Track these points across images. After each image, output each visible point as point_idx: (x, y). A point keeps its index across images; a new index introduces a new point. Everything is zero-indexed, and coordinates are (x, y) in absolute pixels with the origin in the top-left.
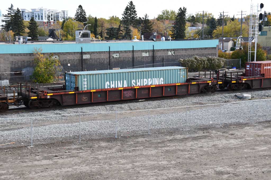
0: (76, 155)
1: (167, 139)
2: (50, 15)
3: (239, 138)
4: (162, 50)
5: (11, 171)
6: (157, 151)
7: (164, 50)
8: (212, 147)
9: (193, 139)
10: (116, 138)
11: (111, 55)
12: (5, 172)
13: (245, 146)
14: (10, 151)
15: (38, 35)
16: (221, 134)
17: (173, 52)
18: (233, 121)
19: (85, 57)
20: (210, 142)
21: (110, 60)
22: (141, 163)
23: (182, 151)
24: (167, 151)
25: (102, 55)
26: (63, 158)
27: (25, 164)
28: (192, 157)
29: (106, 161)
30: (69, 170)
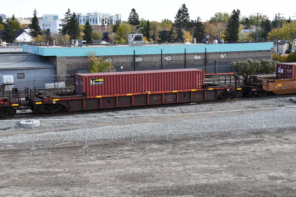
0: (128, 156)
1: (219, 143)
2: (104, 19)
3: (293, 143)
4: (214, 52)
6: (208, 154)
7: (217, 53)
8: (265, 152)
9: (245, 143)
10: (167, 141)
11: (163, 58)
12: (62, 170)
14: (66, 150)
15: (93, 39)
17: (225, 55)
18: (288, 125)
19: (138, 60)
20: (263, 146)
21: (162, 63)
22: (192, 166)
23: (234, 155)
24: (219, 155)
25: (154, 58)
26: (116, 159)
27: (80, 164)
28: (244, 161)
29: (158, 163)
30: (121, 171)
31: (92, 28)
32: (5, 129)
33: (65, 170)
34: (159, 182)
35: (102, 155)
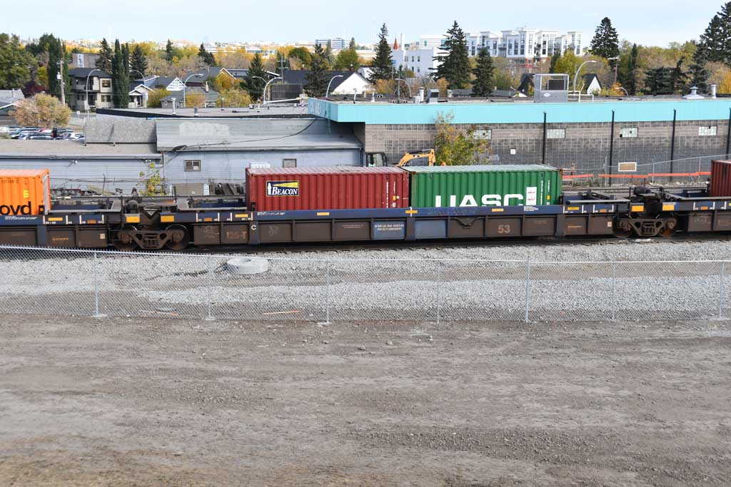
0: (405, 352)
1: (651, 337)
5: (247, 369)
6: (603, 361)
11: (616, 130)
12: (234, 369)
14: (277, 328)
19: (551, 134)
21: (612, 142)
23: (669, 368)
24: (629, 365)
25: (594, 130)
26: (374, 355)
27: (285, 359)
28: (683, 386)
29: (463, 372)
30: (365, 382)
31: (493, 65)
32: (195, 274)
33: (241, 370)
34: (432, 416)
35: (347, 345)
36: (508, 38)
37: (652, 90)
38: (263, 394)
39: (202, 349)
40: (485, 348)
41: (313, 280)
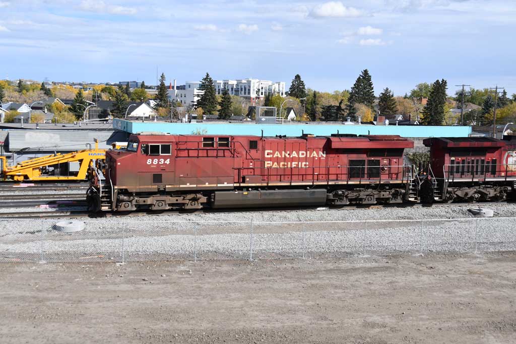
0: (174, 281)
1: (325, 268)
2: (260, 89)
3: (437, 275)
5: (67, 295)
6: (298, 284)
8: (387, 285)
9: (365, 271)
12: (58, 296)
13: (440, 286)
14: (89, 267)
16: (415, 265)
20: (389, 276)
22: (259, 301)
23: (336, 287)
24: (312, 286)
26: (153, 283)
27: (94, 288)
28: (344, 298)
29: (211, 293)
30: (147, 302)
31: (231, 100)
32: (33, 233)
33: (62, 296)
34: (190, 322)
35: (136, 277)
36: (240, 85)
37: (326, 119)
38: (77, 312)
39: (36, 283)
40: (224, 277)
41: (114, 235)
